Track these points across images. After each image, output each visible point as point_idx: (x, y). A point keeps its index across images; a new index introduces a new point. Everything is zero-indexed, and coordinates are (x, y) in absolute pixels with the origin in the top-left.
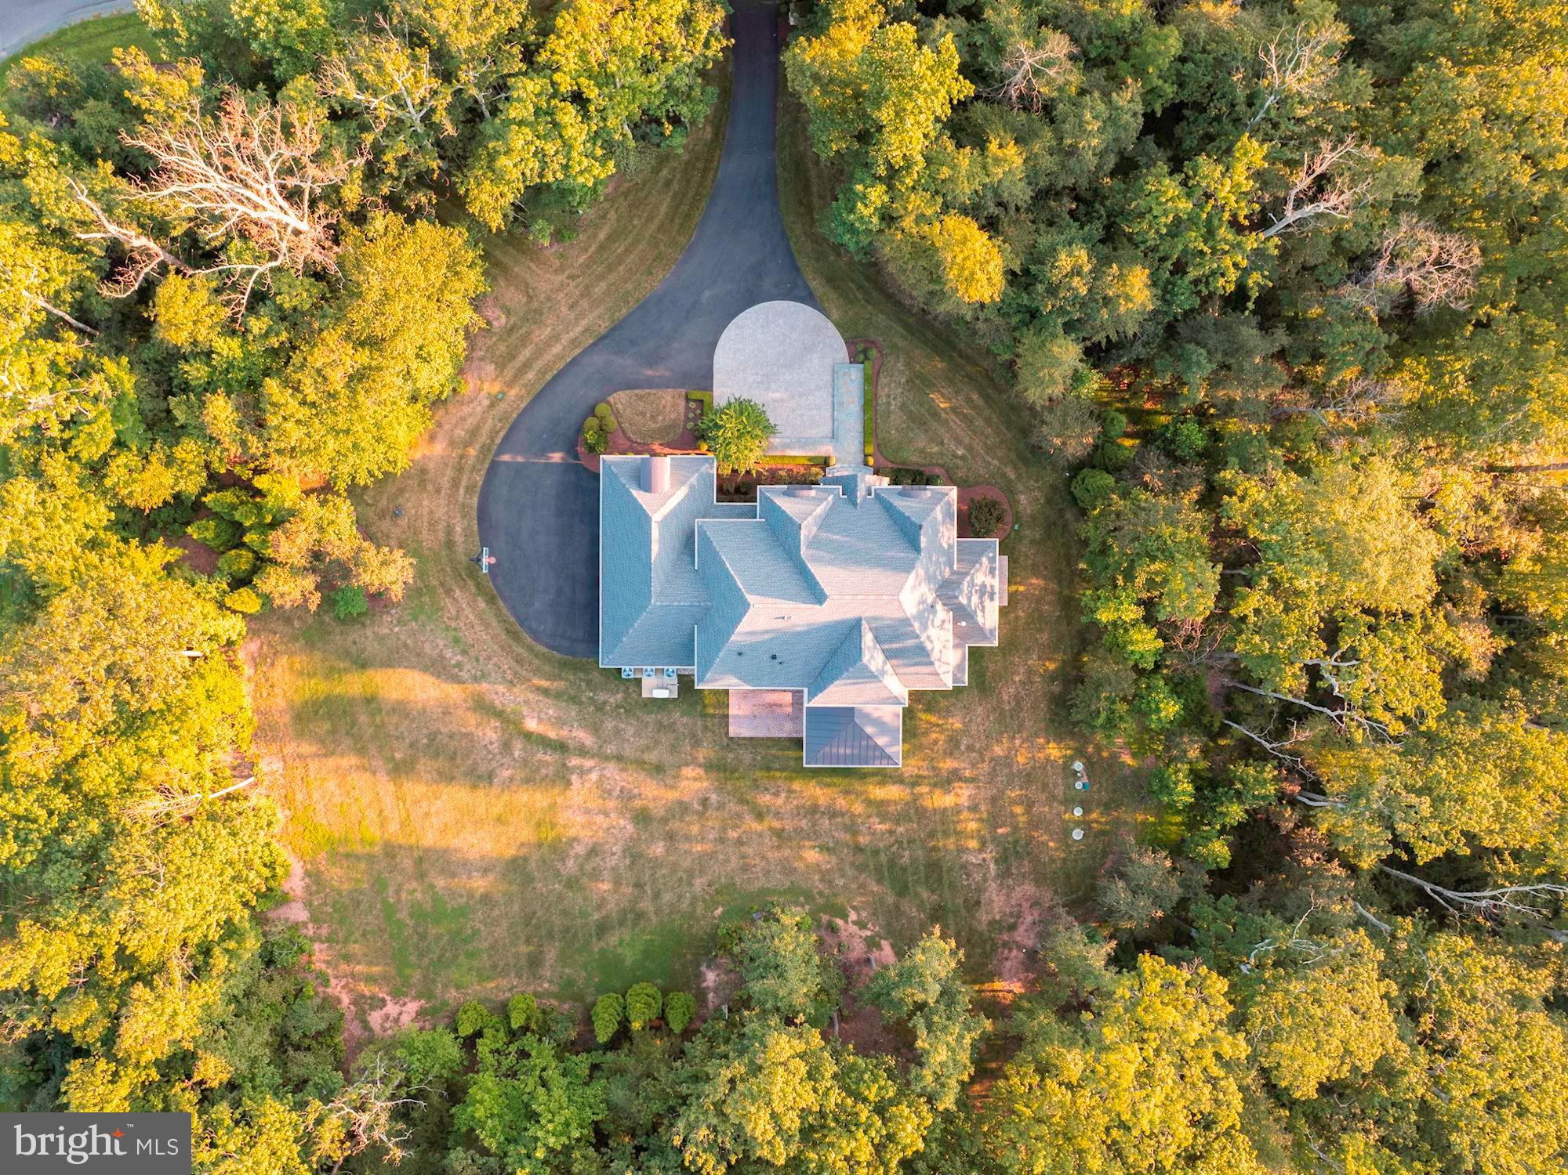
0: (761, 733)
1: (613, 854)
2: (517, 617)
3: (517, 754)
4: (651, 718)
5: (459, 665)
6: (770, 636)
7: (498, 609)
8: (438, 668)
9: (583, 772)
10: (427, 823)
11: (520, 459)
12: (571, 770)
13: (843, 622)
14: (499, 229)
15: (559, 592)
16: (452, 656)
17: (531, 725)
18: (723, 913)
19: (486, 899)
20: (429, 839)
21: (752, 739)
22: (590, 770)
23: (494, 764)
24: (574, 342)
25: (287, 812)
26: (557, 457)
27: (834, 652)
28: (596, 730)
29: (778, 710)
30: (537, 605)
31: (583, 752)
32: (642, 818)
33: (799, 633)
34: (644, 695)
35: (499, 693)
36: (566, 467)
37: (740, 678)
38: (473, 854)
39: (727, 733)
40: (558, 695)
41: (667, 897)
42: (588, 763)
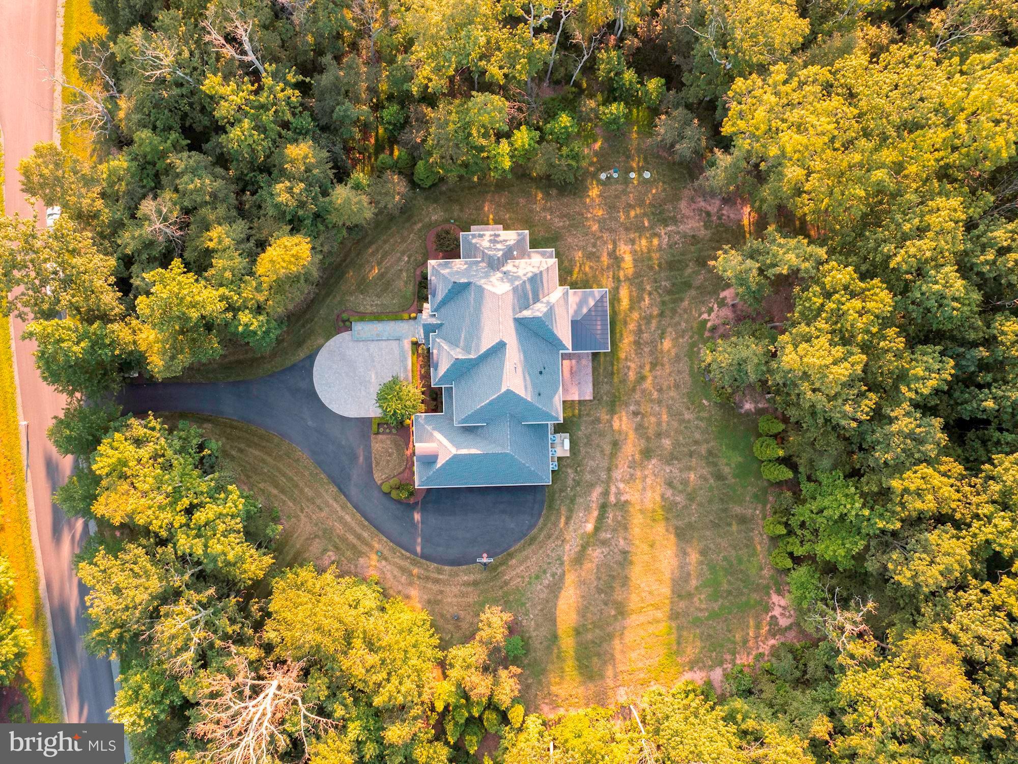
0: (590, 378)
1: (671, 471)
2: (521, 539)
3: (609, 536)
4: (583, 450)
5: (553, 575)
6: (527, 376)
7: (516, 551)
8: (556, 588)
9: (619, 493)
10: (656, 593)
11: (419, 540)
12: (618, 501)
13: (517, 330)
14: (273, 558)
15: (503, 512)
16: (548, 579)
17: (590, 527)
18: (706, 399)
19: (703, 553)
20: (666, 590)
21: (594, 385)
22: (618, 488)
23: (616, 550)
24: (343, 507)
25: (652, 683)
26: (417, 517)
27: (536, 334)
28: (592, 485)
29: (574, 369)
30: (512, 526)
31: (606, 493)
32: (647, 454)
33: (525, 357)
34: (568, 455)
35: (570, 549)
36: (424, 510)
37: (555, 394)
38: (675, 562)
39: (590, 401)
40: (571, 511)
41: (697, 436)
42: (613, 489)
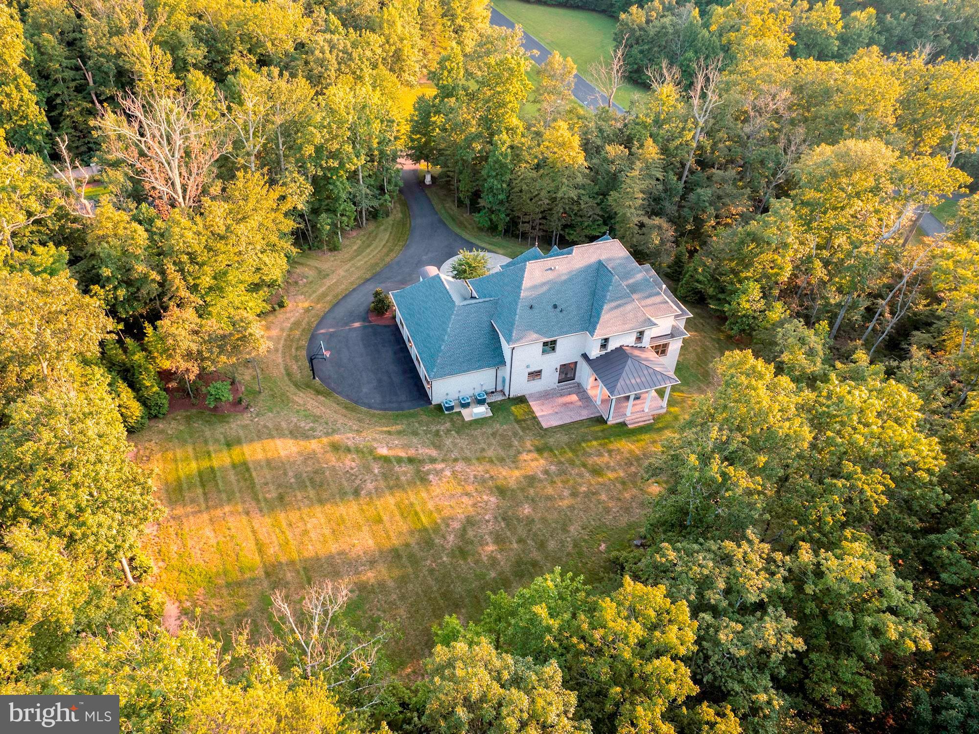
1: (488, 521)
2: (351, 400)
3: (376, 471)
4: (477, 433)
5: (313, 429)
9: (438, 473)
10: (306, 539)
11: (331, 330)
12: (428, 473)
16: (305, 425)
17: (383, 451)
21: (561, 426)
26: (357, 325)
27: (594, 294)
28: (438, 447)
29: (571, 406)
30: (365, 390)
31: (433, 460)
32: (502, 491)
33: (565, 282)
34: (466, 419)
35: (348, 438)
36: (364, 328)
37: (537, 332)
39: (541, 428)
40: (399, 433)
